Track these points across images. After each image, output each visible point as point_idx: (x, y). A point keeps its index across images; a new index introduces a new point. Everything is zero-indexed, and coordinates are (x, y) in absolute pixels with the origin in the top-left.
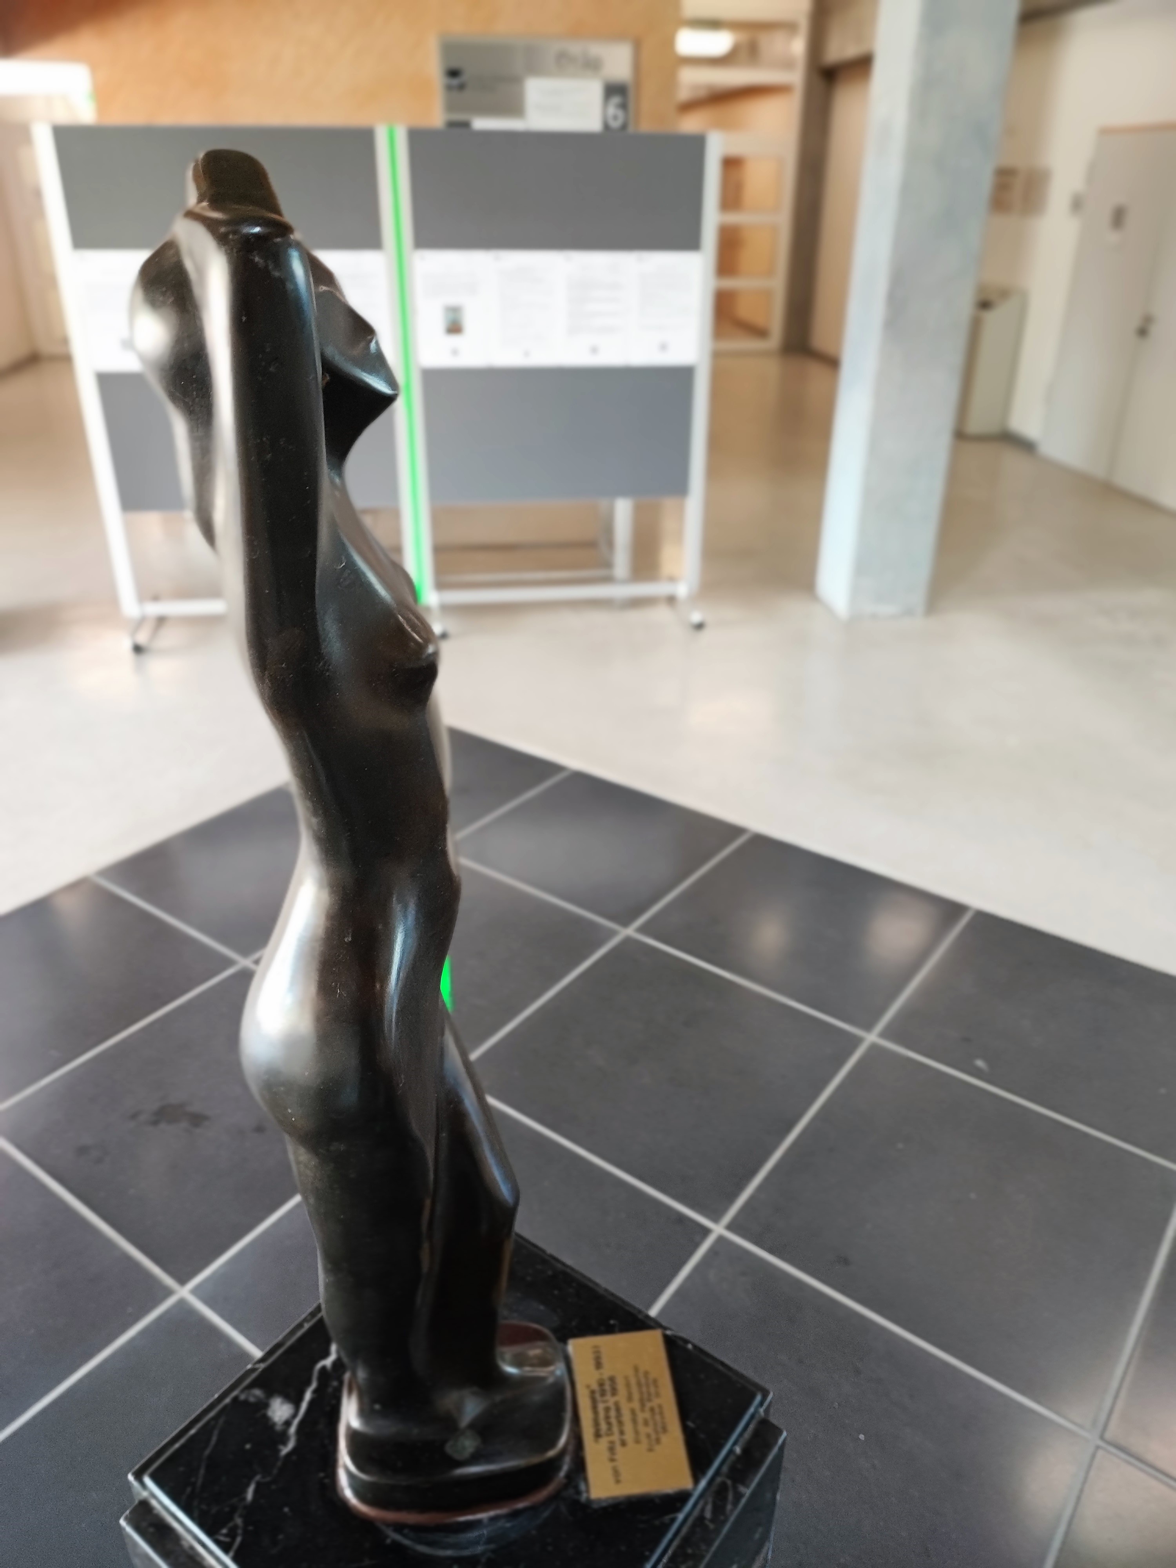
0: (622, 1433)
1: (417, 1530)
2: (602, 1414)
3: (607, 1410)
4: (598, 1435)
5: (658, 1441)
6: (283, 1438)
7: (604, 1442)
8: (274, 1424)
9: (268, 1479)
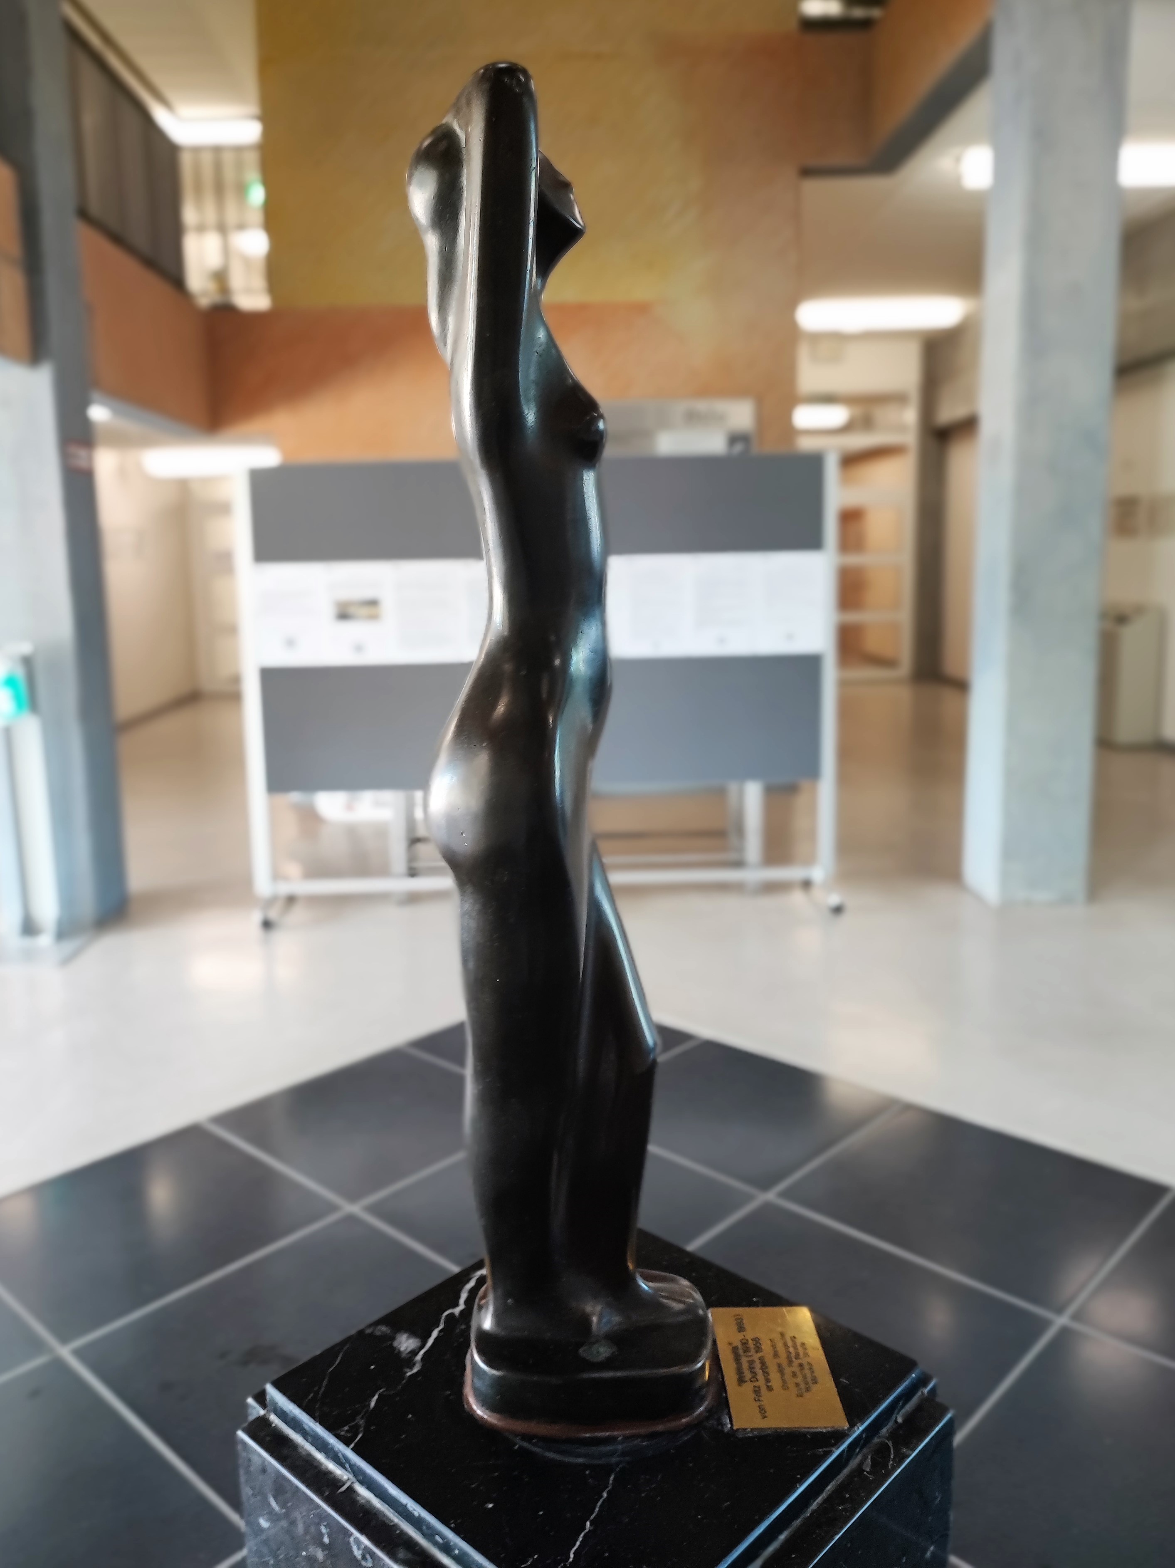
0: (768, 1380)
1: (548, 1441)
2: (745, 1366)
3: (751, 1362)
4: (741, 1381)
5: (808, 1389)
6: (410, 1363)
7: (748, 1387)
8: (400, 1352)
9: (392, 1392)
